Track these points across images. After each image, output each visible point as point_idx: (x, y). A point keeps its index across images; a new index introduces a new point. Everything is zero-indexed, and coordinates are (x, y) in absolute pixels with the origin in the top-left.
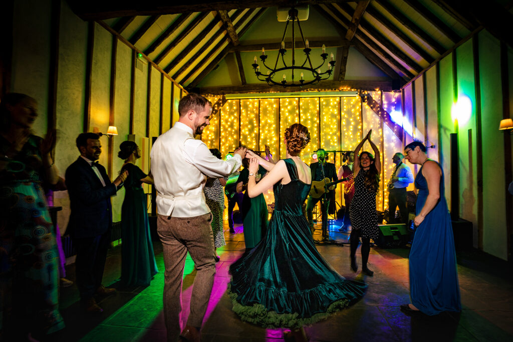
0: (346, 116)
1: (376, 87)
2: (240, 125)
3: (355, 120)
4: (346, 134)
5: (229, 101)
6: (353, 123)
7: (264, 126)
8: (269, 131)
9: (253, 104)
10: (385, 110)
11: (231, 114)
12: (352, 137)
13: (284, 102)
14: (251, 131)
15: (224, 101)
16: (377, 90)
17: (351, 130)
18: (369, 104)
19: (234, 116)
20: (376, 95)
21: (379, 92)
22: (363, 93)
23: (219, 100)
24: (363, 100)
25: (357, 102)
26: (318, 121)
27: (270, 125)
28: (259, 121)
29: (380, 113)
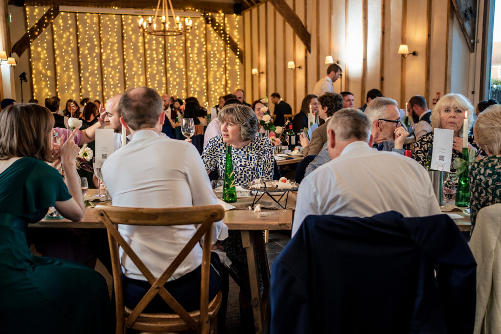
0: (190, 37)
1: (219, 9)
2: (78, 43)
3: (199, 41)
4: (191, 55)
5: (62, 13)
6: (197, 45)
7: (106, 44)
8: (112, 51)
9: (92, 20)
10: (228, 32)
11: (66, 29)
12: (196, 59)
13: (127, 19)
14: (91, 50)
15: (57, 12)
16: (220, 12)
17: (196, 52)
18: (213, 26)
19: (70, 32)
20: (219, 17)
21: (222, 14)
22: (207, 14)
23: (50, 11)
24: (207, 22)
25: (201, 23)
26: (163, 42)
27: (113, 44)
28: (100, 40)
29: (223, 35)
